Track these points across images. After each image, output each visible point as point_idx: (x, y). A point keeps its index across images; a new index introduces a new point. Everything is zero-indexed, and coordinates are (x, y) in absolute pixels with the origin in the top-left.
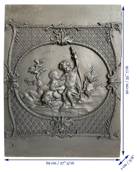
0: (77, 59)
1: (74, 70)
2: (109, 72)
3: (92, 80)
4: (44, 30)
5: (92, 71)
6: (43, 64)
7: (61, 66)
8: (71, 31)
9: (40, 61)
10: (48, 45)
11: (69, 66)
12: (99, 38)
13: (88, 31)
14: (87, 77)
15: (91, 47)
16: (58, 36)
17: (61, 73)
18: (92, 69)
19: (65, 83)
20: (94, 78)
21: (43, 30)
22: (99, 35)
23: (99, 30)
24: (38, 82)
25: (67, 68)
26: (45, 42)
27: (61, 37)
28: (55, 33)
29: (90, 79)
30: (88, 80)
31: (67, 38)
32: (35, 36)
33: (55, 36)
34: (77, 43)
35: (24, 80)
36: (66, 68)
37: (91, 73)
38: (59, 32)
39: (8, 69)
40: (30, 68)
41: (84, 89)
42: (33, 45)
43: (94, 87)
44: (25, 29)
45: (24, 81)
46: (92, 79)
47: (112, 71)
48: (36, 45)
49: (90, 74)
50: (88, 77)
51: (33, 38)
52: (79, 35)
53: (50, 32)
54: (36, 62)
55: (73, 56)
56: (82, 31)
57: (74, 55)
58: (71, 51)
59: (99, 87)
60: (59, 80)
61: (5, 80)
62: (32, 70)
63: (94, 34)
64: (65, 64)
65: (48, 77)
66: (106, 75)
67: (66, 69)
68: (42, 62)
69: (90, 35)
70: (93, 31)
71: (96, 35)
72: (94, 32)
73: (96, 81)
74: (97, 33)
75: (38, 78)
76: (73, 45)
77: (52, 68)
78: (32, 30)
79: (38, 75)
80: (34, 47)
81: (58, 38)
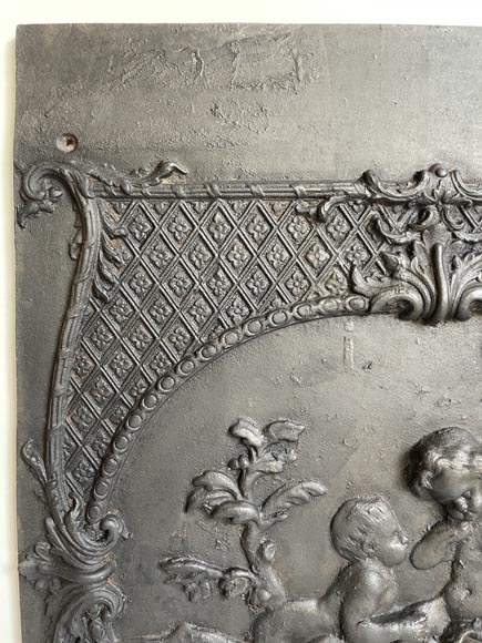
4: (306, 215)
6: (293, 456)
7: (432, 481)
9: (272, 431)
10: (331, 320)
16: (403, 260)
17: (423, 515)
21: (297, 213)
24: (258, 583)
25: (472, 491)
26: (307, 303)
27: (425, 263)
28: (384, 239)
31: (471, 276)
32: (239, 254)
33: (383, 256)
35: (161, 566)
38: (409, 227)
39: (46, 488)
40: (200, 484)
42: (224, 317)
44: (163, 206)
45: (159, 572)
48: (247, 319)
51: (221, 274)
53: (346, 227)
54: (242, 440)
60: (407, 563)
61: (30, 563)
62: (218, 497)
65: (328, 543)
67: (469, 499)
68: (288, 441)
75: (253, 552)
77: (356, 478)
78: (219, 217)
79: (255, 532)
80: (233, 337)
81: (409, 270)
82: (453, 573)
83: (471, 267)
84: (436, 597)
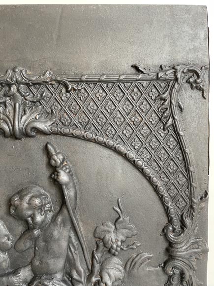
0: (66, 185)
1: (60, 219)
2: (170, 221)
3: (119, 249)
5: (119, 217)
8: (46, 90)
11: (41, 208)
12: (137, 115)
13: (101, 91)
14: (103, 240)
15: (111, 143)
18: (119, 211)
19: (33, 259)
20: (124, 239)
22: (138, 104)
23: (135, 89)
25: (34, 214)
27: (12, 111)
29: (112, 247)
30: (106, 249)
31: (33, 116)
34: (67, 131)
36: (30, 216)
37: (115, 225)
38: (5, 95)
41: (94, 279)
43: (125, 268)
46: (119, 243)
47: (182, 216)
49: (113, 227)
50: (107, 237)
52: (75, 103)
55: (53, 173)
56: (83, 91)
57: (58, 172)
58: (48, 157)
59: (140, 269)
63: (122, 102)
64: (25, 205)
66: (163, 230)
67: (33, 219)
69: (110, 103)
70: (119, 91)
71: (127, 103)
72: (122, 94)
73: (132, 249)
74: (130, 98)
76: (55, 136)
81: (4, 114)
82: (35, 253)
83: (33, 113)
84: (28, 265)
